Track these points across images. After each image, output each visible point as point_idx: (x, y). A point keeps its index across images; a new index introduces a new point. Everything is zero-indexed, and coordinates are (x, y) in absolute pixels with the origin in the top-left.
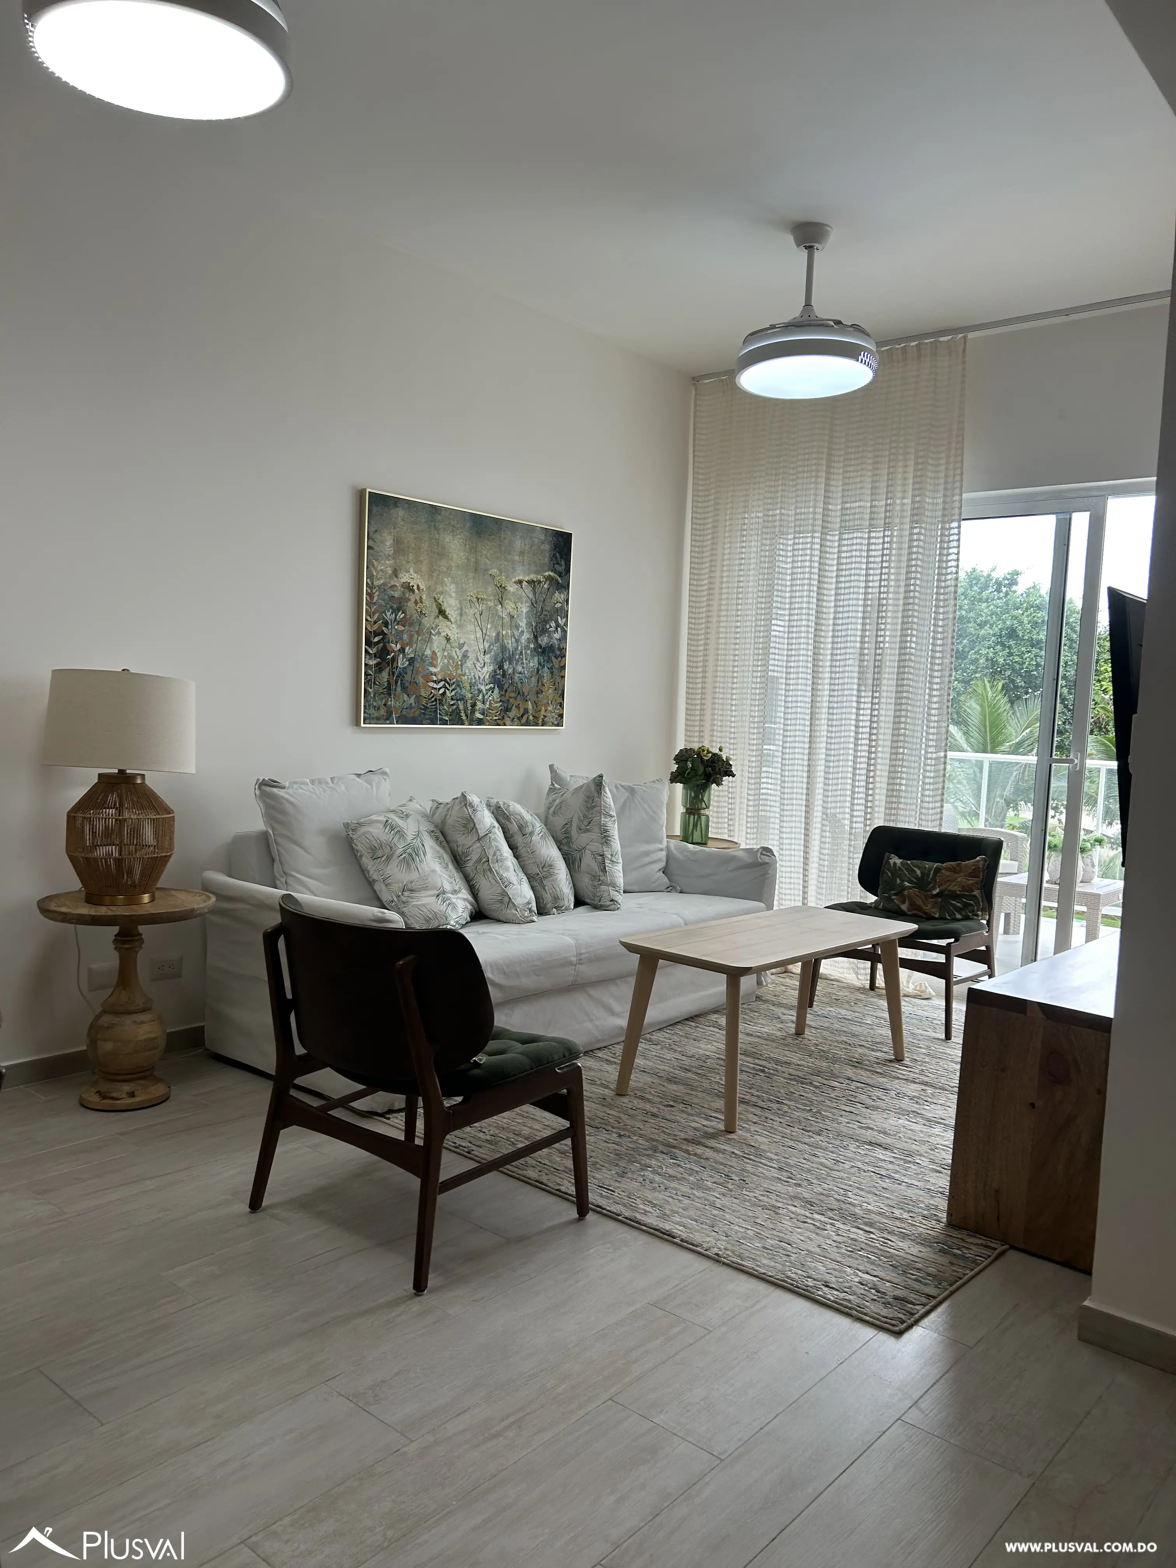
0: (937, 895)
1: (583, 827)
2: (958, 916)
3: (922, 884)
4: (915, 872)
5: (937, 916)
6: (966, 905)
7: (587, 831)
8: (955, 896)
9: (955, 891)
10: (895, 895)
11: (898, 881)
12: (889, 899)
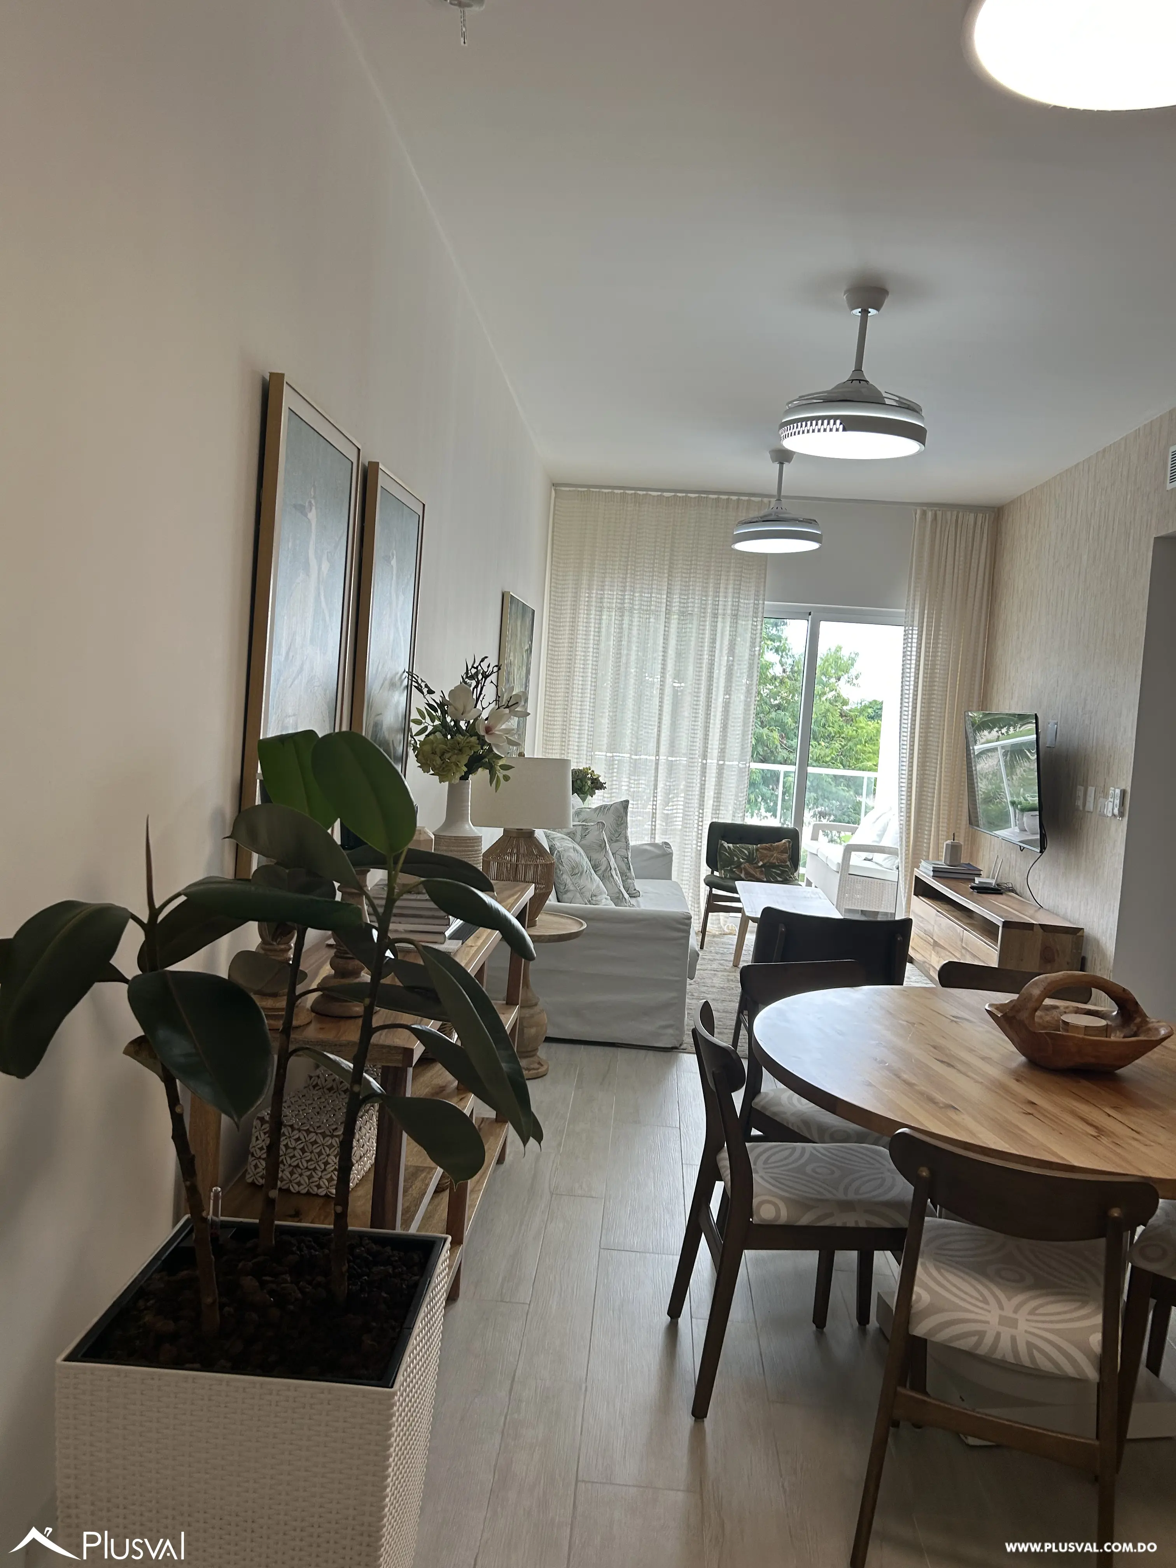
0: (762, 866)
1: (614, 839)
2: (779, 879)
3: (750, 859)
4: (743, 852)
5: (765, 879)
6: (783, 872)
7: (617, 841)
8: (773, 866)
9: (775, 863)
10: (735, 868)
11: (736, 859)
12: (731, 871)
